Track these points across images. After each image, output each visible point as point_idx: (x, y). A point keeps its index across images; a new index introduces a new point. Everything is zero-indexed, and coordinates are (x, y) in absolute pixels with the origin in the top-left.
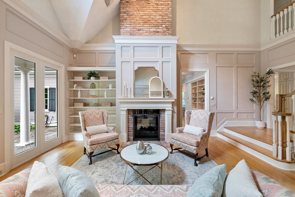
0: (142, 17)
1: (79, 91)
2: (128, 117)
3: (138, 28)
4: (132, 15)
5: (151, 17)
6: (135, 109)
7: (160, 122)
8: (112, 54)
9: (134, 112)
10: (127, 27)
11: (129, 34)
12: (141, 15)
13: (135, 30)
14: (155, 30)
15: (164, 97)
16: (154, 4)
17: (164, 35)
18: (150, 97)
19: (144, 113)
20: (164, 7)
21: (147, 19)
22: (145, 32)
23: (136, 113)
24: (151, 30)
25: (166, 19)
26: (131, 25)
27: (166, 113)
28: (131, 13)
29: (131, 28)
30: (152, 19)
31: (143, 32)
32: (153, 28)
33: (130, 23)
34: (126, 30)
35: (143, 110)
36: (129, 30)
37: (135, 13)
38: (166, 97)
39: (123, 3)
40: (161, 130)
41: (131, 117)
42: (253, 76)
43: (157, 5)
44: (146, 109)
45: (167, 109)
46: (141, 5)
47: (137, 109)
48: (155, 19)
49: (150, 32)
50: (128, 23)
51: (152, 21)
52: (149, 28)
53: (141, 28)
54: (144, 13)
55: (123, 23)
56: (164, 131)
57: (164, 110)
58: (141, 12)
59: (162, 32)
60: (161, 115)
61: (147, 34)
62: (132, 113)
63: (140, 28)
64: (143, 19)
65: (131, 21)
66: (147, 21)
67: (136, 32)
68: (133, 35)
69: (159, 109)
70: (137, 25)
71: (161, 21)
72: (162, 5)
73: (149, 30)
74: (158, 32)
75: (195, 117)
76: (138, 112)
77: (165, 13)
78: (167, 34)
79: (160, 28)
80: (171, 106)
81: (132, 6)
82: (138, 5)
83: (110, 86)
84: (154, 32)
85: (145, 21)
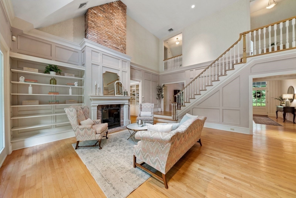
0: (107, 32)
1: (30, 85)
2: (98, 111)
3: (104, 39)
4: (99, 27)
5: (114, 36)
6: (103, 105)
7: (121, 113)
8: (73, 52)
9: (102, 107)
10: (94, 34)
11: (96, 41)
12: (106, 30)
13: (101, 40)
14: (116, 46)
15: (124, 95)
16: (116, 27)
17: (121, 52)
18: (116, 95)
19: (110, 108)
20: (122, 33)
21: (111, 36)
22: (109, 45)
23: (104, 108)
24: (113, 45)
25: (123, 42)
26: (98, 35)
27: (125, 106)
28: (99, 25)
29: (98, 37)
30: (114, 37)
31: (108, 44)
32: (115, 44)
33: (97, 33)
34: (94, 37)
35: (109, 105)
36: (96, 38)
37: (101, 26)
38: (126, 96)
39: (91, 12)
40: (121, 119)
41: (100, 112)
42: (157, 87)
43: (117, 29)
44: (111, 105)
45: (126, 103)
46: (106, 22)
47: (105, 105)
48: (116, 38)
49: (113, 47)
50: (95, 32)
51: (114, 39)
52: (112, 43)
53: (107, 41)
54: (108, 30)
55: (91, 30)
56: (123, 119)
57: (123, 105)
58: (106, 29)
59: (121, 50)
60: (122, 108)
61: (111, 47)
62: (100, 108)
63: (105, 40)
64: (108, 34)
65: (98, 31)
66: (111, 37)
67: (102, 42)
68: (99, 43)
69: (120, 104)
70: (103, 37)
71: (120, 42)
72: (120, 31)
73: (112, 44)
74: (118, 49)
75: (145, 107)
76: (106, 107)
77: (123, 37)
78: (124, 52)
79: (119, 46)
80: (128, 102)
81: (99, 20)
82: (104, 21)
83: (76, 84)
84: (116, 47)
85: (109, 37)
